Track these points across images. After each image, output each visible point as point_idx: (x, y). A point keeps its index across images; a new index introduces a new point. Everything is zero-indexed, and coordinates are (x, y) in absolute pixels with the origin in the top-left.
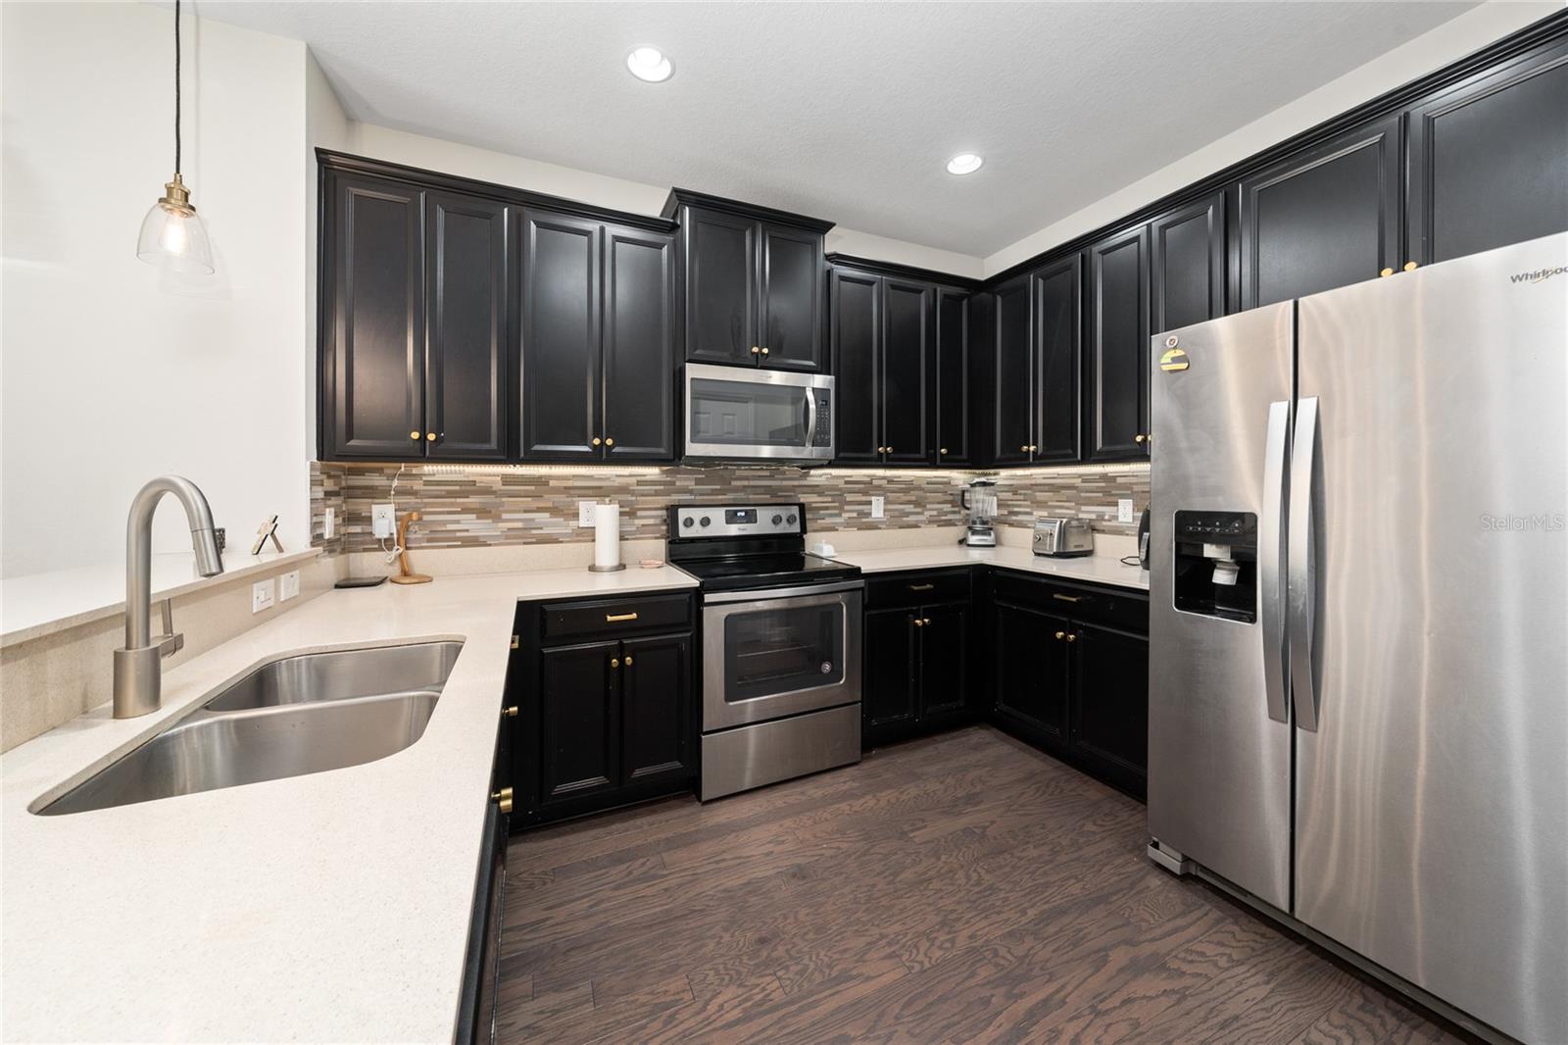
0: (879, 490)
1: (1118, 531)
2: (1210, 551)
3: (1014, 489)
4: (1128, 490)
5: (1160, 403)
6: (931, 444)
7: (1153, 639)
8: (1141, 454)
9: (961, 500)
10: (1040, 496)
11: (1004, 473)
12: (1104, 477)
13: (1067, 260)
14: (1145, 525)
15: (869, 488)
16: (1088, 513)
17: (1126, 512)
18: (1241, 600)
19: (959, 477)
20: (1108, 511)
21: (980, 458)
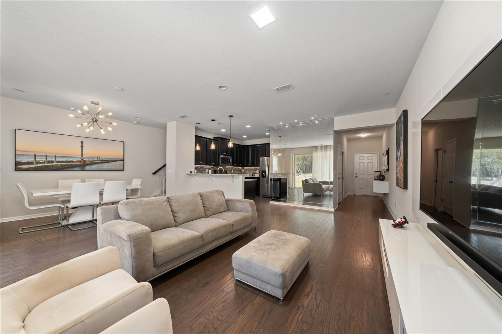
0: (233, 169)
1: (257, 173)
2: (263, 173)
3: (246, 169)
4: (258, 169)
5: (261, 162)
6: (239, 164)
7: (260, 181)
8: (259, 166)
9: (240, 170)
10: (250, 170)
11: (245, 167)
12: (256, 168)
13: (253, 146)
14: (259, 172)
15: (232, 169)
16: (254, 172)
17: (258, 172)
18: (265, 177)
19: (240, 167)
20: (256, 171)
21: (243, 165)
